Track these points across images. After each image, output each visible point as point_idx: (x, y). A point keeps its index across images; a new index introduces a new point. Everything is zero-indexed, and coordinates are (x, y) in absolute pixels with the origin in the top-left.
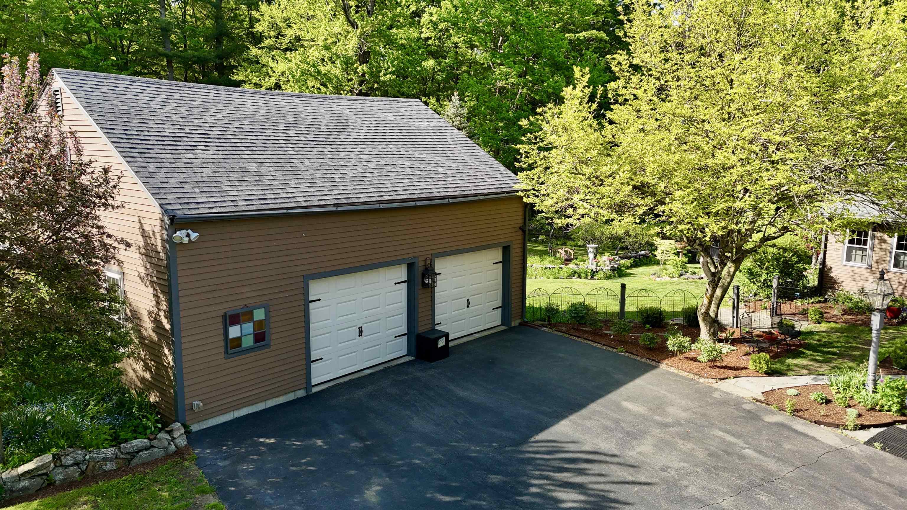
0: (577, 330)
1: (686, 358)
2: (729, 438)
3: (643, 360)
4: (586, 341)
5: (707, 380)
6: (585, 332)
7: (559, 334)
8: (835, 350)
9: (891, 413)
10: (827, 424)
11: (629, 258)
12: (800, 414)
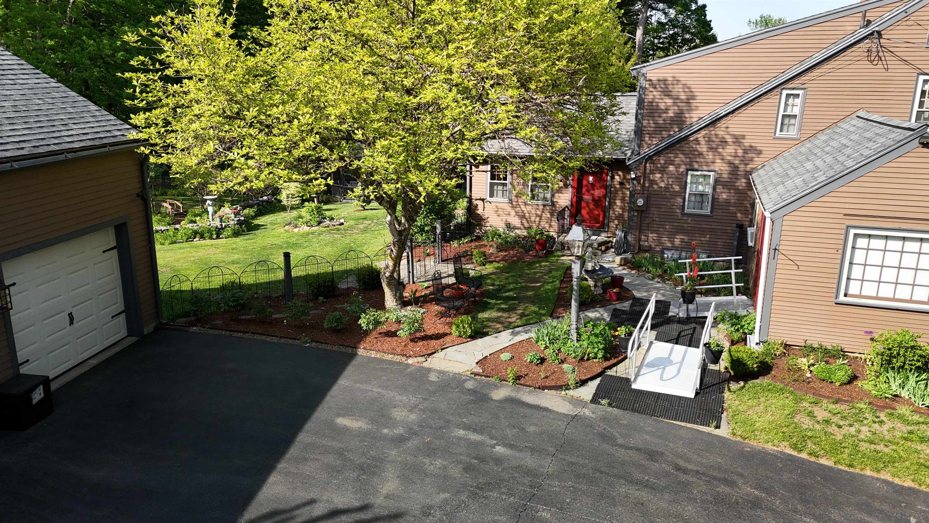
0: (239, 321)
1: (380, 333)
2: (474, 437)
3: (336, 348)
4: (256, 336)
5: (415, 360)
6: (249, 321)
7: (216, 332)
8: (511, 293)
9: (597, 360)
10: (550, 388)
11: (251, 206)
12: (522, 381)
